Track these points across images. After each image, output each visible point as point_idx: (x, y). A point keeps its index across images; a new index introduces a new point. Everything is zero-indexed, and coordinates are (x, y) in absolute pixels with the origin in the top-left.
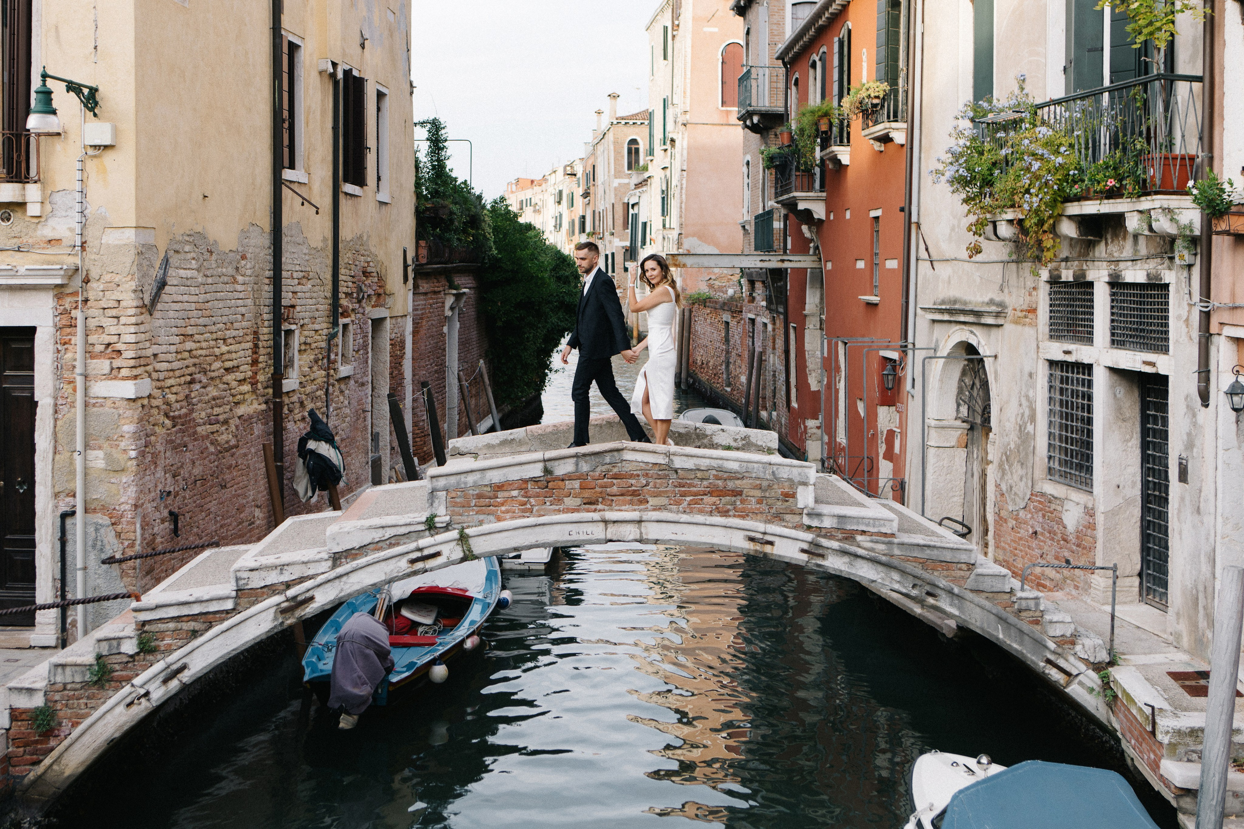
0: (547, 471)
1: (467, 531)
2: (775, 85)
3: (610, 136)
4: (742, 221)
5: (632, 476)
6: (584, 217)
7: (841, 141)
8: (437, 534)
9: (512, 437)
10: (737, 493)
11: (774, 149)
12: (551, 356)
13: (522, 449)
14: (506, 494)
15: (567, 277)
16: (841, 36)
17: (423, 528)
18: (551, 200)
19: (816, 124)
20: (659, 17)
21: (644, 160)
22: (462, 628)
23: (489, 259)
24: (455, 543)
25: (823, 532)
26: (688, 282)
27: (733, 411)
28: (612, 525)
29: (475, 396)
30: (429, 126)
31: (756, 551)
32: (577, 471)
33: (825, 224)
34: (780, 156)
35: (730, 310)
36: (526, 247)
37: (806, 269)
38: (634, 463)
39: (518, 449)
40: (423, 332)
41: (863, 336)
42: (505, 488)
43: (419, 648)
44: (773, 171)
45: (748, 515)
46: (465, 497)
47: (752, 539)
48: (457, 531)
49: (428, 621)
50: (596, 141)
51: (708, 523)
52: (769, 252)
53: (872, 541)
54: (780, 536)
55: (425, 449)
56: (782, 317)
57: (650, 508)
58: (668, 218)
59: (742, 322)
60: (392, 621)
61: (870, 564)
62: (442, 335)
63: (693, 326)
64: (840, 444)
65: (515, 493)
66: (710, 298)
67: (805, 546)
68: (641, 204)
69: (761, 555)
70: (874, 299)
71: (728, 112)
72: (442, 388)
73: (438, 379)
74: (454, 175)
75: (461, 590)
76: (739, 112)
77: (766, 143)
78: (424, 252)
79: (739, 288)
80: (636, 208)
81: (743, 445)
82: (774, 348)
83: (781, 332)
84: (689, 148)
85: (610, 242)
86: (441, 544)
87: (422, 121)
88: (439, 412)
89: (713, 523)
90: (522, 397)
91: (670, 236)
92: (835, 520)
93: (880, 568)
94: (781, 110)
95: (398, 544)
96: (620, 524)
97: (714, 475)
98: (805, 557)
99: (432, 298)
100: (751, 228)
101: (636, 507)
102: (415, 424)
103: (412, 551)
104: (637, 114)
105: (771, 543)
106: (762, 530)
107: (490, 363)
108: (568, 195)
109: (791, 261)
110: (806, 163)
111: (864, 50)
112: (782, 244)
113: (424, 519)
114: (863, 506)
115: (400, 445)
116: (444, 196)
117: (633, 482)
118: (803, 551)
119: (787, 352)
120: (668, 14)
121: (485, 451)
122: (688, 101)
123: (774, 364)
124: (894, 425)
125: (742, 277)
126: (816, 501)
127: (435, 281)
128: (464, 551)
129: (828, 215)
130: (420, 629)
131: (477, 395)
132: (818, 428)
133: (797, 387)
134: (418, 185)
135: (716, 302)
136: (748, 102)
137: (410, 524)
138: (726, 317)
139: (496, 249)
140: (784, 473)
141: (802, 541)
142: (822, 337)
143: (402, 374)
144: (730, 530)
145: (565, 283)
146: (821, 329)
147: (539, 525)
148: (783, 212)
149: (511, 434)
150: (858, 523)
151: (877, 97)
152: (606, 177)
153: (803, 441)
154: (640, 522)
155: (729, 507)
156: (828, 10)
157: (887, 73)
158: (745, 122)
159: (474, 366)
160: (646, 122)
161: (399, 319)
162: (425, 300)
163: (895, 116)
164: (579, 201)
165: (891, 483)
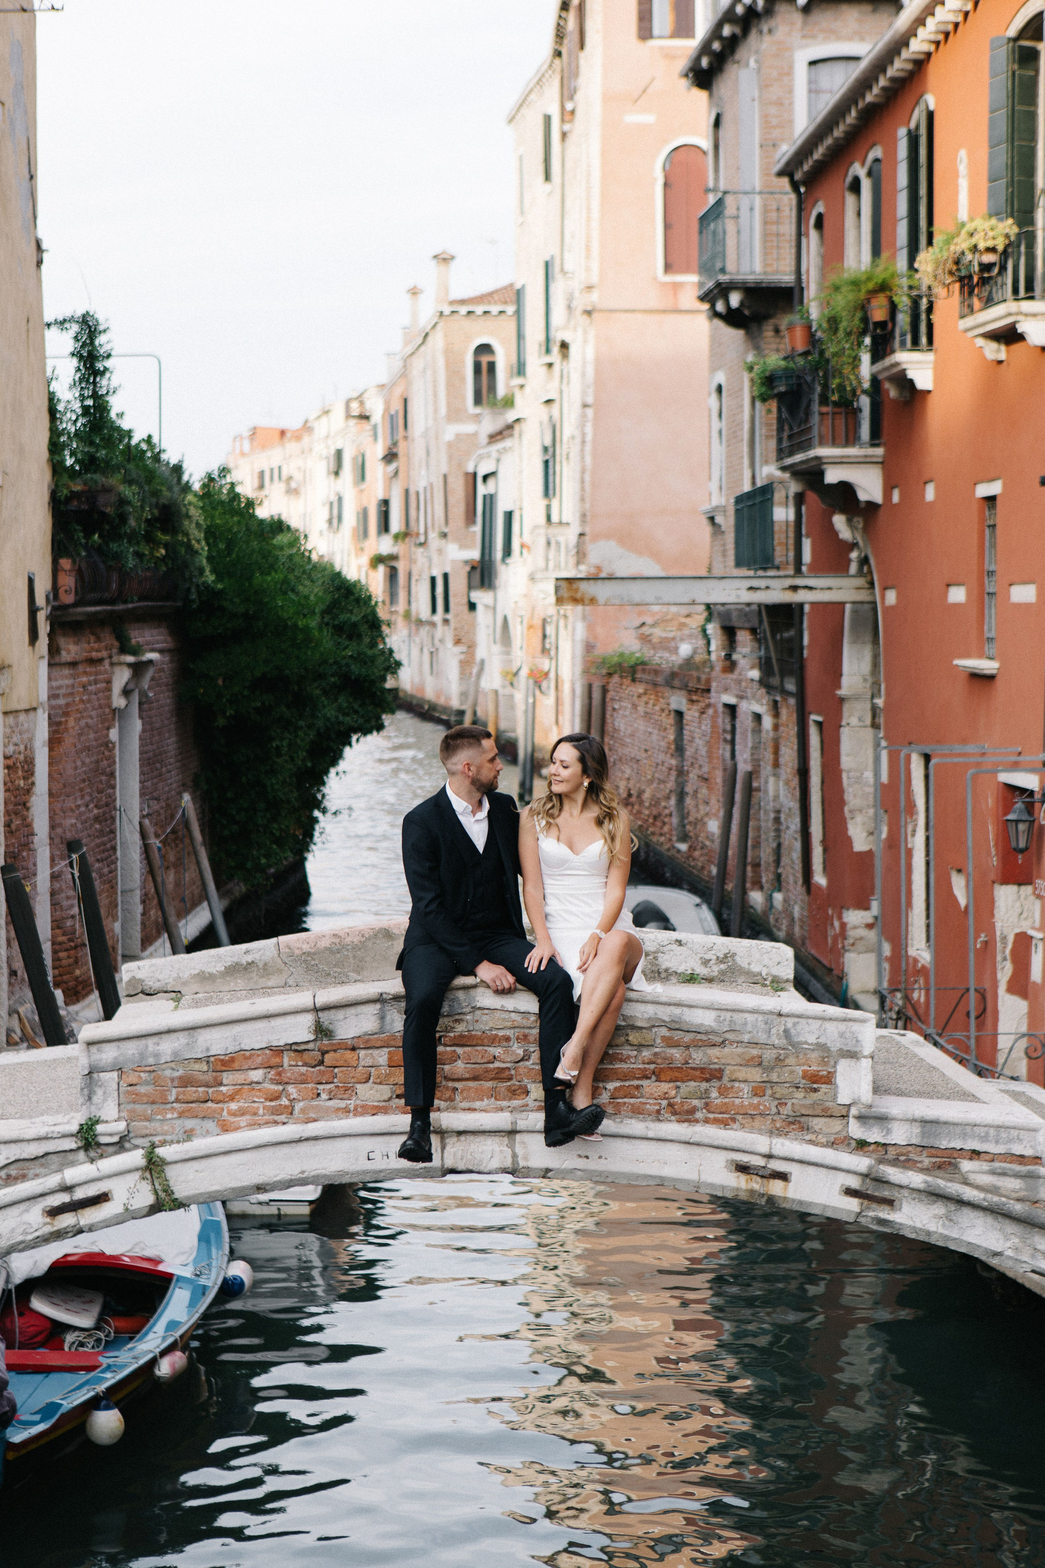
0: (322, 1031)
1: (161, 1152)
2: (774, 228)
3: (437, 341)
4: (707, 507)
5: (494, 1040)
6: (386, 503)
7: (916, 342)
8: (101, 1156)
9: (249, 958)
10: (712, 1074)
11: (774, 360)
12: (323, 783)
13: (270, 983)
14: (239, 1077)
15: (355, 625)
16: (913, 125)
17: (74, 1146)
18: (320, 468)
19: (864, 307)
20: (532, 97)
21: (507, 385)
22: (151, 1336)
23: (200, 594)
24: (137, 1175)
25: (892, 1153)
26: (600, 630)
27: (694, 890)
28: (455, 1139)
29: (175, 866)
30: (75, 328)
31: (752, 1192)
32: (382, 1031)
33: (882, 513)
34: (788, 373)
35: (685, 687)
36: (272, 567)
37: (842, 604)
38: (498, 1014)
39: (263, 982)
40: (69, 740)
41: (964, 741)
42: (236, 1065)
43: (68, 1376)
44: (774, 405)
45: (734, 1120)
46: (155, 1082)
47: (743, 1169)
48: (140, 1152)
49: (85, 1321)
50: (409, 349)
51: (651, 1134)
52: (765, 569)
53: (993, 1172)
54: (801, 1162)
55: (78, 972)
56: (792, 701)
57: (532, 1104)
58: (555, 503)
59: (710, 711)
60: (13, 1322)
61: (989, 1220)
62: (108, 745)
63: (609, 719)
64: (916, 961)
65: (257, 1075)
66: (643, 663)
67: (854, 1183)
68: (500, 475)
69: (763, 1201)
70: (987, 666)
71: (676, 286)
72: (109, 852)
73: (101, 833)
74: (125, 425)
75: (149, 1260)
76: (701, 284)
77: (757, 348)
78: (68, 581)
79: (701, 642)
80: (491, 482)
81: (722, 973)
82: (776, 765)
83: (790, 731)
84: (598, 362)
85: (440, 551)
86: (110, 1176)
87: (60, 318)
88: (103, 901)
89: (662, 1135)
90: (269, 866)
91: (562, 539)
92: (916, 1129)
93: (1011, 1228)
94: (787, 278)
95: (23, 1178)
96: (470, 1138)
97: (664, 1038)
98: (853, 1205)
99: (85, 673)
100: (727, 521)
101: (505, 1103)
102: (57, 924)
103: (52, 1192)
104: (491, 294)
105: (783, 1177)
106: (765, 1150)
107: (204, 800)
108: (355, 459)
109: (810, 588)
110: (841, 388)
111: (963, 153)
112: (791, 554)
113: (75, 1128)
114: (974, 1098)
115: (27, 966)
116: (107, 467)
117: (497, 1051)
118: (850, 1192)
119: (803, 773)
120: (553, 90)
121: (195, 987)
122: (595, 265)
123: (776, 797)
124: (1029, 923)
125: (709, 619)
126: (876, 1090)
127: (92, 639)
128: (156, 1192)
129: (887, 494)
130: (70, 1338)
131: (179, 865)
132: (870, 926)
133: (824, 842)
134: (55, 447)
135: (656, 672)
136: (719, 265)
137: (46, 1138)
138: (677, 700)
139: (214, 571)
140: (808, 1034)
141: (848, 1171)
142: (877, 745)
143: (29, 825)
144: (697, 1150)
145: (350, 638)
146: (875, 725)
147: (307, 1139)
148: (794, 487)
149: (247, 952)
150: (964, 1136)
151: (992, 250)
152: (431, 422)
153: (838, 953)
154: (512, 1133)
155: (696, 1102)
156: (884, 71)
157: (1010, 200)
158: (713, 306)
159: (171, 807)
160: (511, 309)
161: (22, 717)
162: (73, 676)
163: (1030, 287)
164: (377, 471)
165: (1023, 1043)
